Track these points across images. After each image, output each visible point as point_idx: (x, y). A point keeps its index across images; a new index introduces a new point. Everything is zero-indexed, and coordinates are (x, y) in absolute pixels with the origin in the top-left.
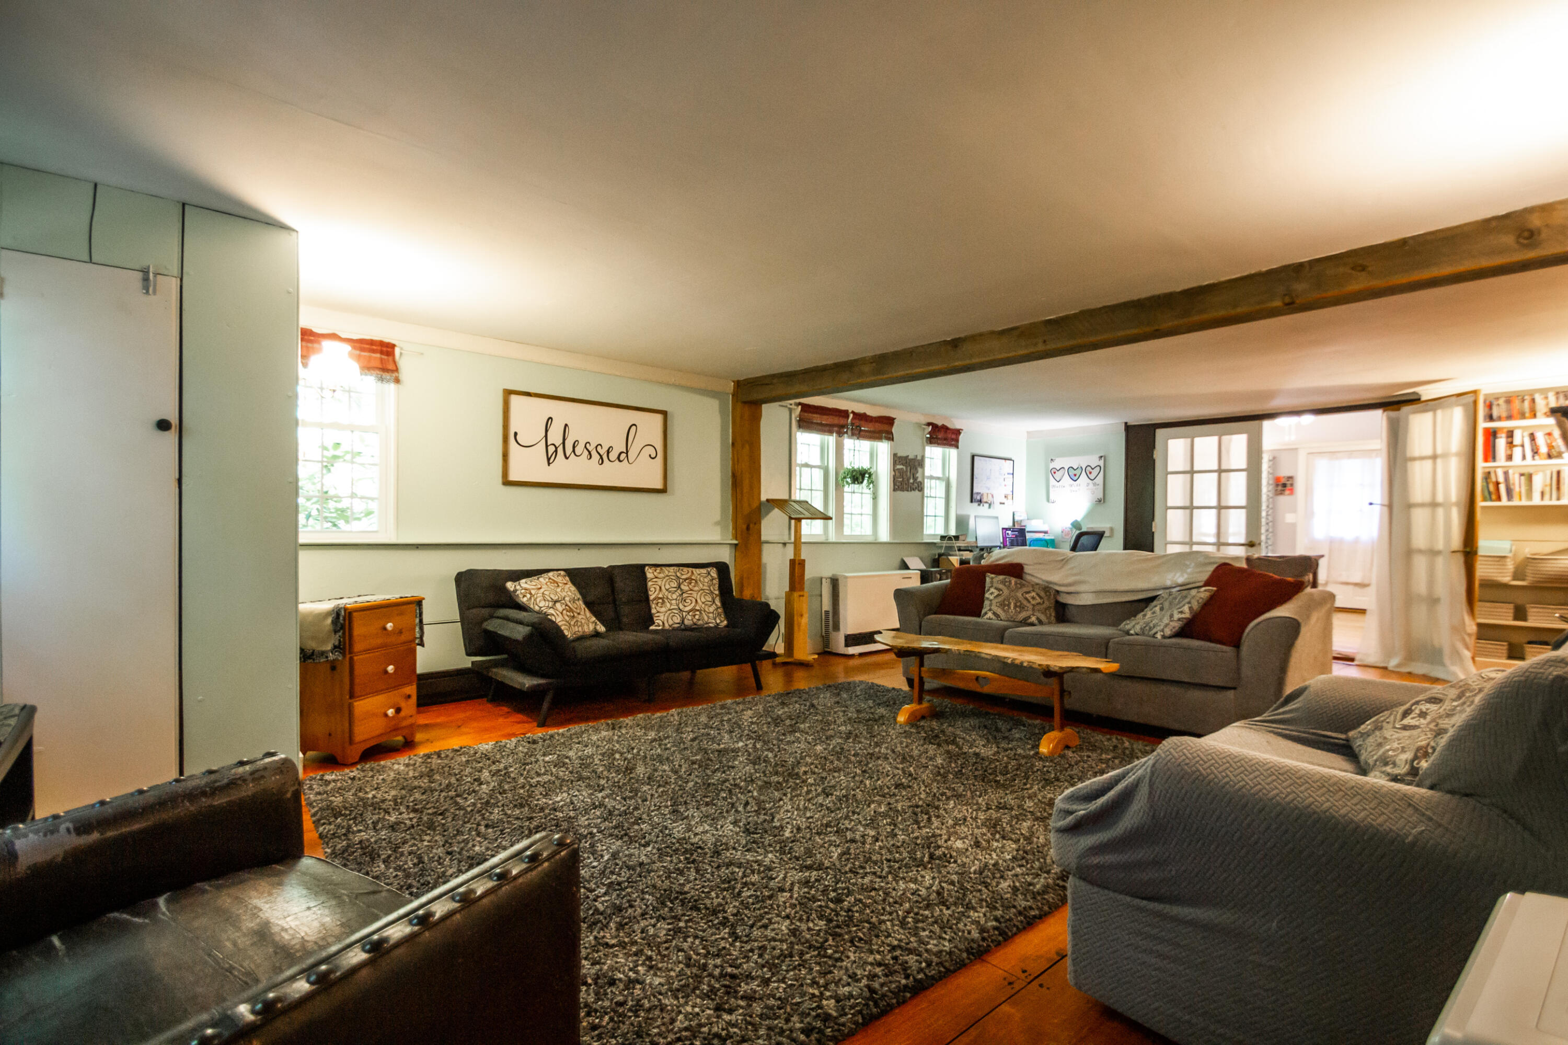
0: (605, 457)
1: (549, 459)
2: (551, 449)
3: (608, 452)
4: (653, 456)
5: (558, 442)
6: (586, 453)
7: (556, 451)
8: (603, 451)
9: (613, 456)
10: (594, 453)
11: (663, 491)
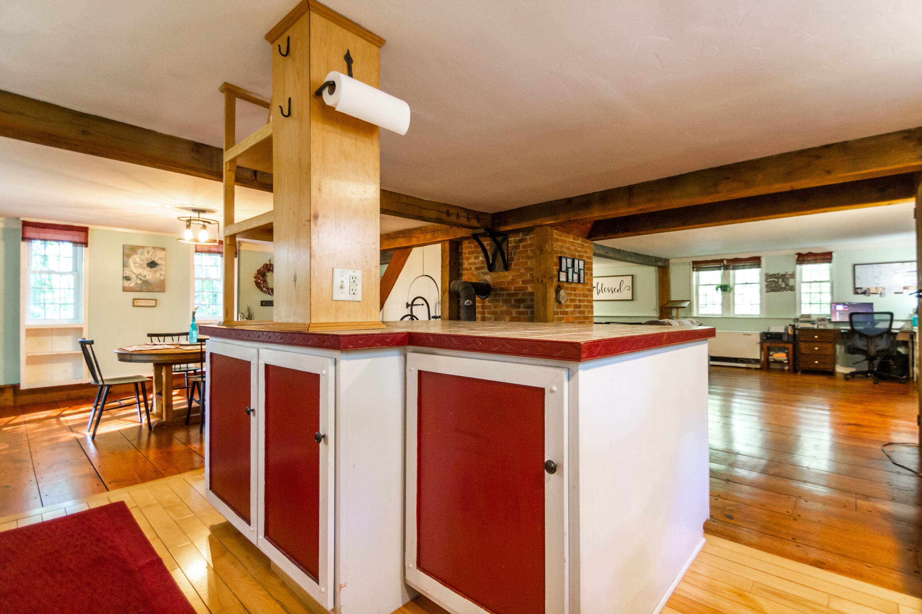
0: (613, 291)
1: (598, 293)
2: (599, 291)
3: (614, 290)
4: (629, 289)
5: (600, 288)
6: (608, 291)
7: (600, 291)
8: (613, 290)
9: (616, 291)
10: (610, 291)
11: (632, 300)
